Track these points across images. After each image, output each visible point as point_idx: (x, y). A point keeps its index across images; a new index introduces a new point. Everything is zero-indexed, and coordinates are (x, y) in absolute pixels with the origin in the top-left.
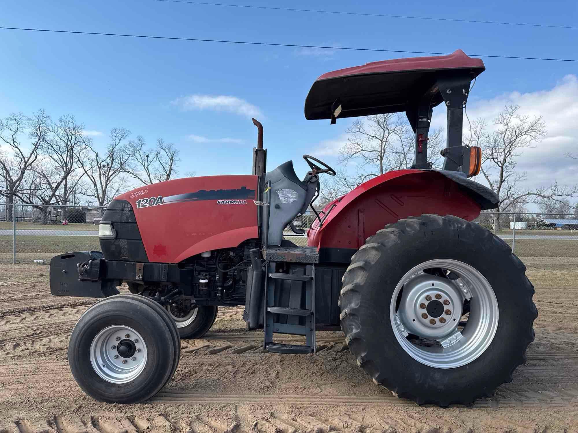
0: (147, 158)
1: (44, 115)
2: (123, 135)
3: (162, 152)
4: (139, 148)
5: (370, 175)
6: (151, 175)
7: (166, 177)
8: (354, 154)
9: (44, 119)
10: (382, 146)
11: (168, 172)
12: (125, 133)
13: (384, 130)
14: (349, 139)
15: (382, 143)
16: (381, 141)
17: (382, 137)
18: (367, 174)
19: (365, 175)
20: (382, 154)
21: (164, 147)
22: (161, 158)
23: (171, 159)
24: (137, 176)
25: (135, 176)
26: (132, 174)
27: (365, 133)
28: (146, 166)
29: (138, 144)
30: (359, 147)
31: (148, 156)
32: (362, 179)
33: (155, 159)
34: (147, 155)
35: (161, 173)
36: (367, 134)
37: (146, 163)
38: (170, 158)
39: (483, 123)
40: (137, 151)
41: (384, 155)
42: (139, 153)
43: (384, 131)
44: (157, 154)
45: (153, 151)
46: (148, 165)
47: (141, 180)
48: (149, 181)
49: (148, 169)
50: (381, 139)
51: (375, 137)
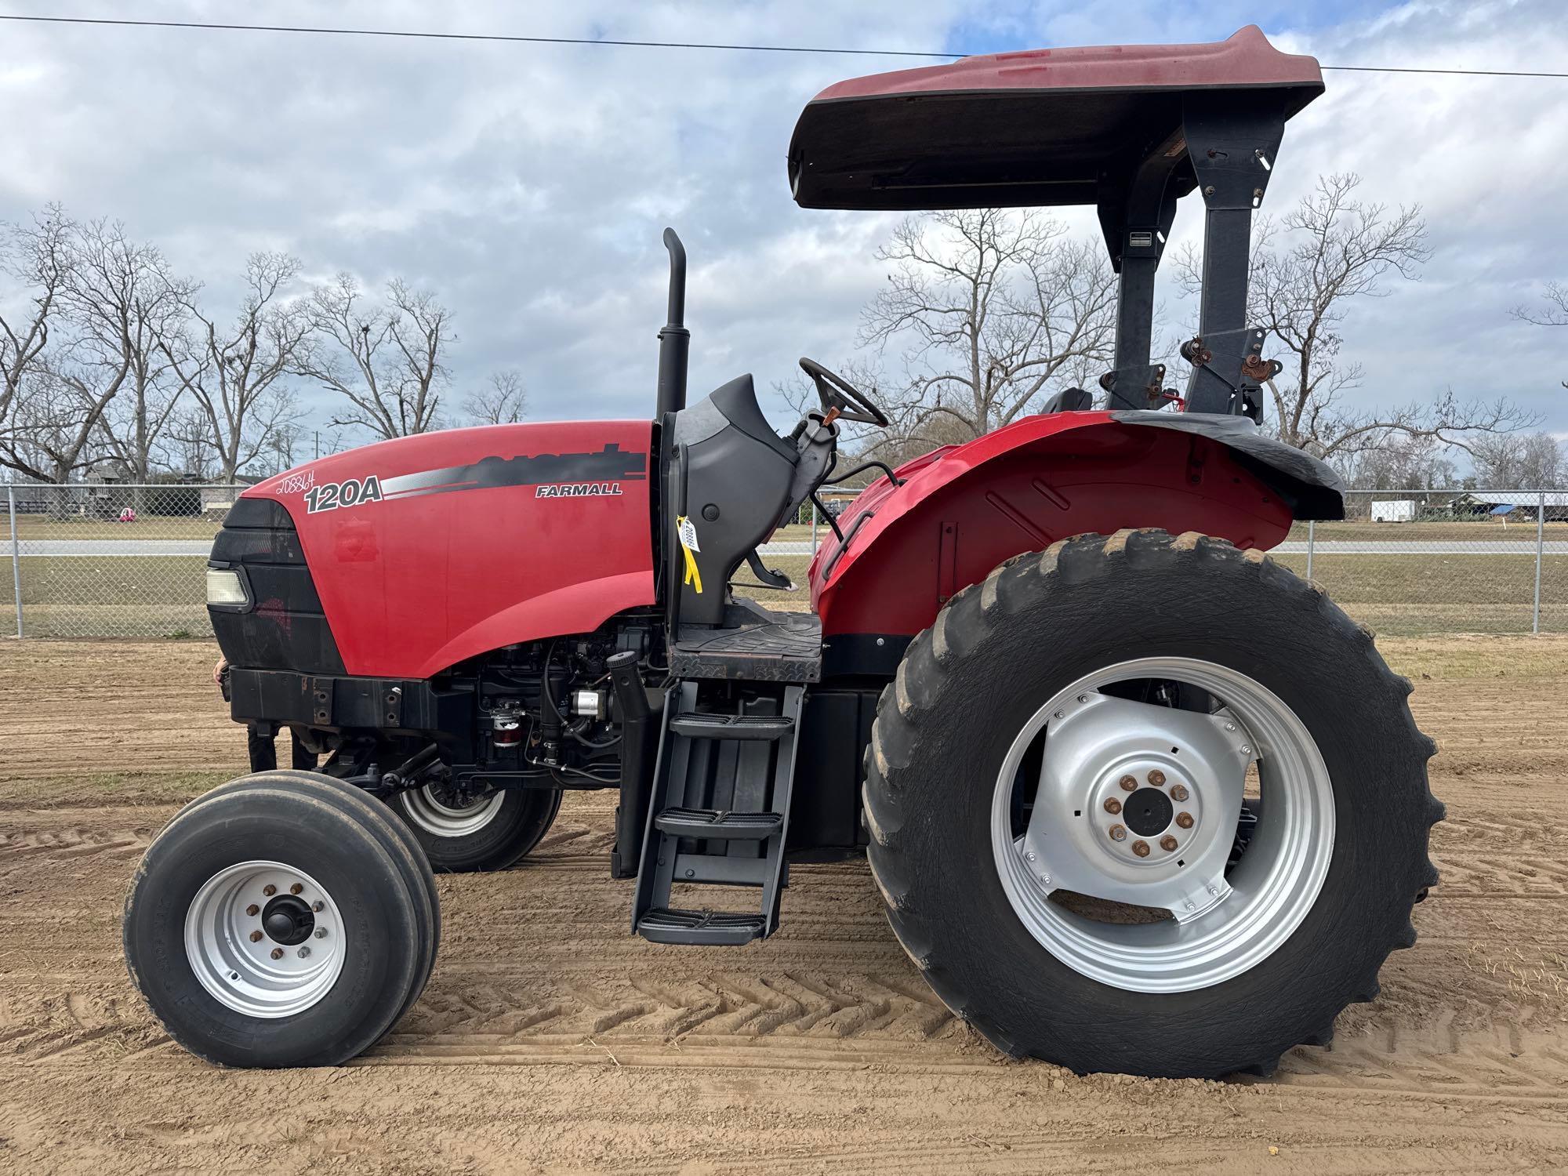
0: (366, 335)
1: (63, 220)
2: (281, 272)
3: (406, 318)
4: (343, 307)
5: (945, 378)
6: (376, 380)
7: (419, 386)
8: (902, 319)
9: (63, 231)
10: (975, 295)
11: (424, 374)
12: (285, 267)
13: (980, 249)
14: (889, 277)
15: (976, 288)
16: (974, 281)
17: (976, 270)
18: (934, 377)
19: (930, 379)
20: (978, 319)
21: (408, 304)
22: (404, 333)
23: (430, 338)
24: (340, 386)
25: (336, 384)
26: (327, 379)
27: (928, 259)
28: (363, 356)
29: (339, 295)
30: (915, 300)
31: (366, 330)
32: (922, 391)
33: (387, 337)
34: (364, 325)
35: (405, 377)
36: (935, 263)
37: (364, 348)
38: (428, 332)
39: (1267, 227)
40: (338, 315)
41: (982, 322)
42: (344, 322)
43: (982, 254)
44: (393, 323)
45: (382, 316)
46: (368, 355)
47: (353, 397)
48: (373, 399)
49: (368, 365)
50: (974, 276)
51: (957, 270)
